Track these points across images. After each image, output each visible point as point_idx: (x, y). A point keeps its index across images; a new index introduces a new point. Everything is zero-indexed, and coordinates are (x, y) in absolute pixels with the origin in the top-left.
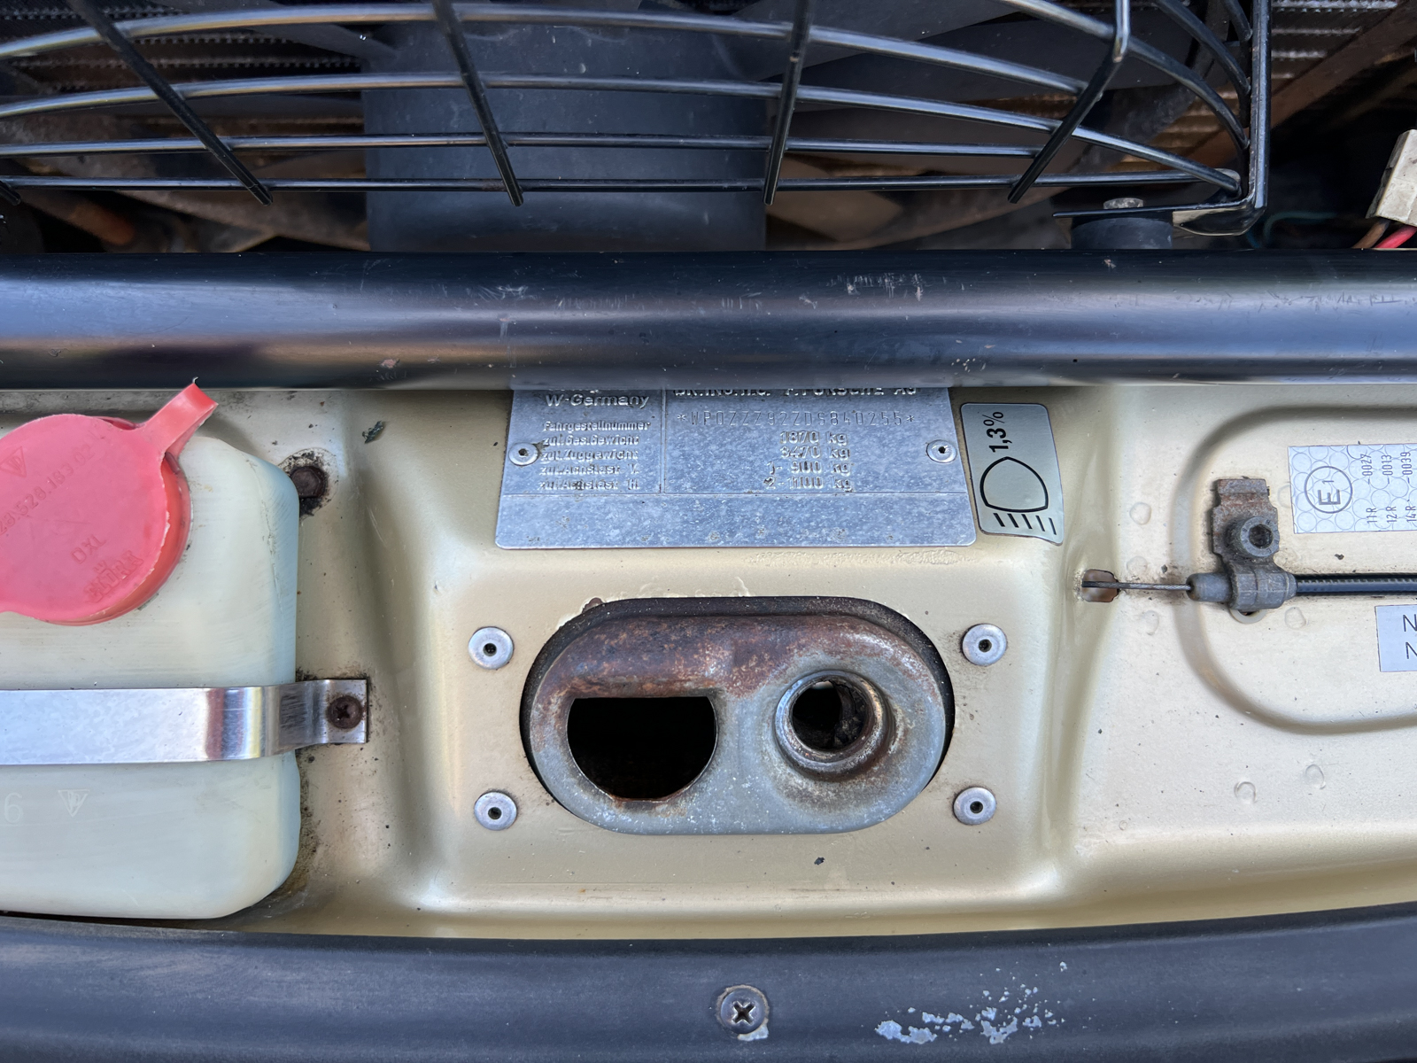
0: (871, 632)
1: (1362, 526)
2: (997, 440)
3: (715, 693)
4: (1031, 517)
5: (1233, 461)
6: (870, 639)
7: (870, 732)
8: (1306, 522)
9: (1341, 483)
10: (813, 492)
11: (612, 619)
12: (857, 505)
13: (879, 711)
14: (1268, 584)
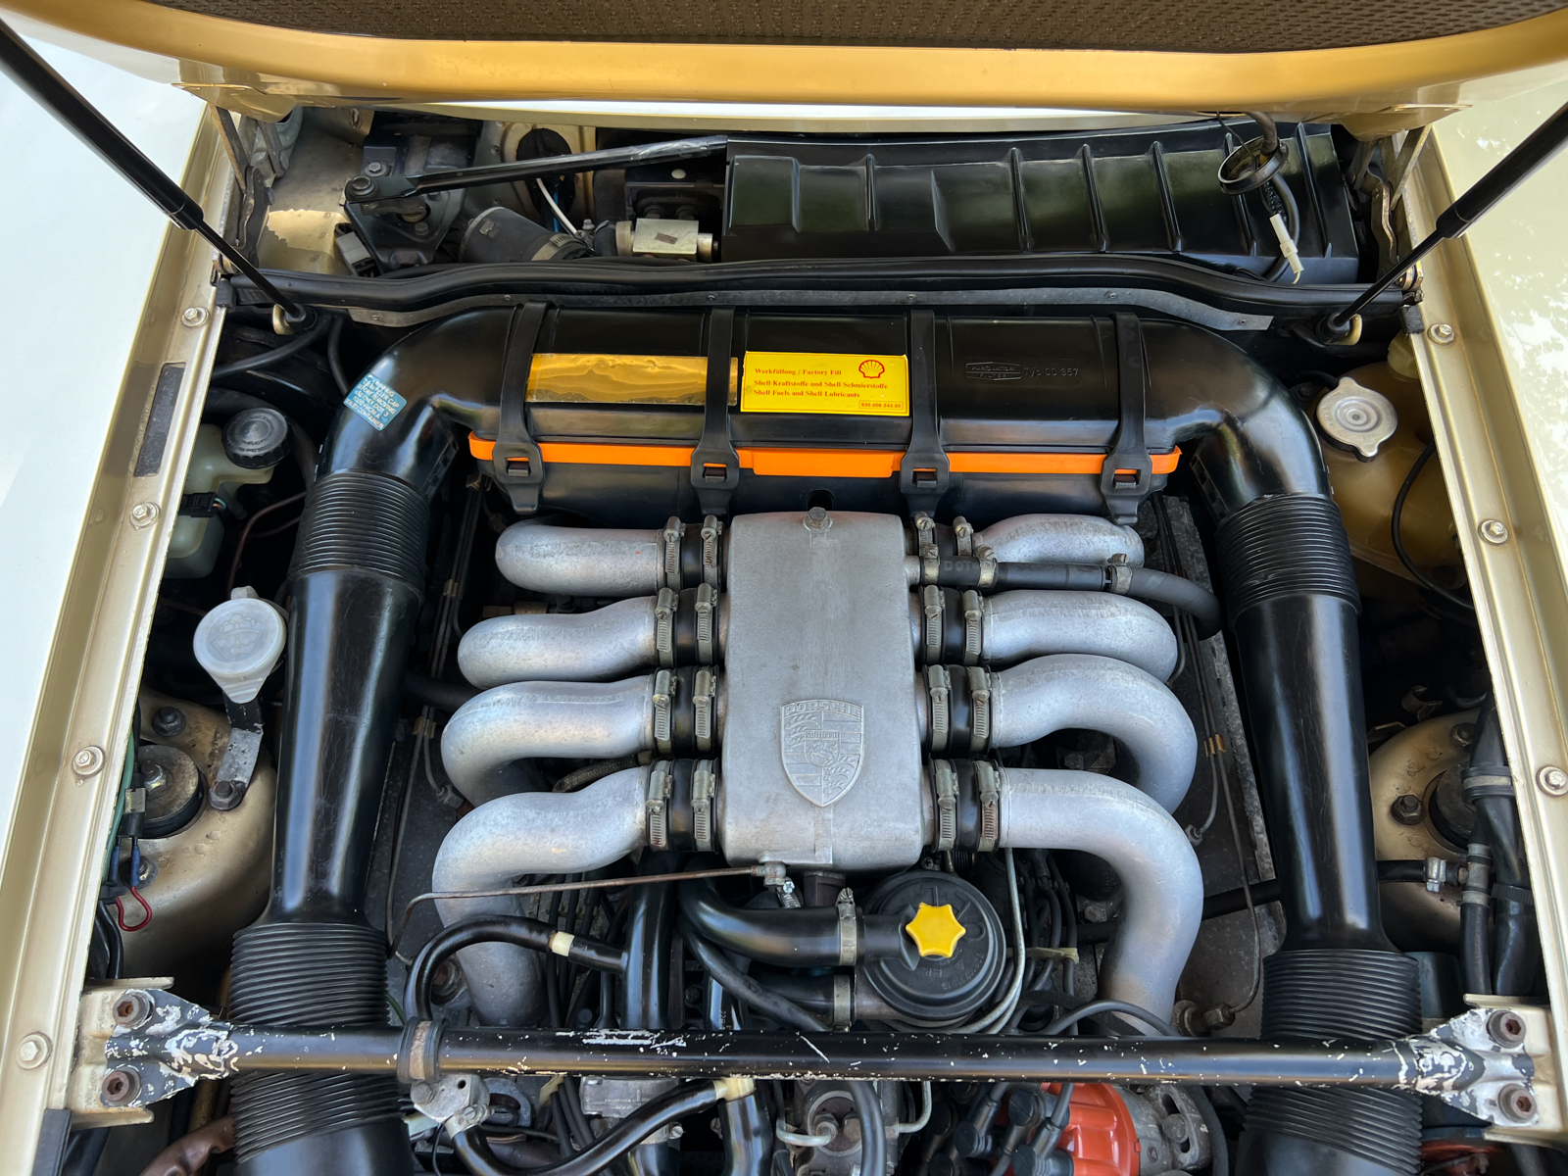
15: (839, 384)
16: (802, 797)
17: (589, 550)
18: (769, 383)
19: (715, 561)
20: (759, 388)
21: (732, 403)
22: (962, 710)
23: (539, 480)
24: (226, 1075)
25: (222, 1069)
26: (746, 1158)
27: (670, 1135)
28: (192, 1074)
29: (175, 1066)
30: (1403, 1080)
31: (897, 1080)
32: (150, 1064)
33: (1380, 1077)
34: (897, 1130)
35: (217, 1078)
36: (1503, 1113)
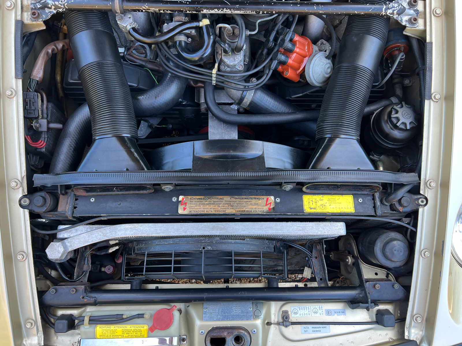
0: (242, 330)
1: (299, 316)
2: (256, 307)
3: (226, 337)
4: (259, 317)
5: (285, 308)
6: (242, 331)
7: (242, 342)
8: (293, 315)
9: (297, 311)
10: (236, 314)
11: (215, 329)
12: (241, 315)
13: (243, 339)
14: (288, 323)
24: (64, 10)
25: (63, 7)
26: (208, 41)
27: (188, 40)
28: (55, 9)
29: (50, 6)
30: (384, 11)
31: (249, 12)
32: (43, 10)
33: (378, 9)
34: (249, 33)
35: (62, 11)
36: (409, 23)
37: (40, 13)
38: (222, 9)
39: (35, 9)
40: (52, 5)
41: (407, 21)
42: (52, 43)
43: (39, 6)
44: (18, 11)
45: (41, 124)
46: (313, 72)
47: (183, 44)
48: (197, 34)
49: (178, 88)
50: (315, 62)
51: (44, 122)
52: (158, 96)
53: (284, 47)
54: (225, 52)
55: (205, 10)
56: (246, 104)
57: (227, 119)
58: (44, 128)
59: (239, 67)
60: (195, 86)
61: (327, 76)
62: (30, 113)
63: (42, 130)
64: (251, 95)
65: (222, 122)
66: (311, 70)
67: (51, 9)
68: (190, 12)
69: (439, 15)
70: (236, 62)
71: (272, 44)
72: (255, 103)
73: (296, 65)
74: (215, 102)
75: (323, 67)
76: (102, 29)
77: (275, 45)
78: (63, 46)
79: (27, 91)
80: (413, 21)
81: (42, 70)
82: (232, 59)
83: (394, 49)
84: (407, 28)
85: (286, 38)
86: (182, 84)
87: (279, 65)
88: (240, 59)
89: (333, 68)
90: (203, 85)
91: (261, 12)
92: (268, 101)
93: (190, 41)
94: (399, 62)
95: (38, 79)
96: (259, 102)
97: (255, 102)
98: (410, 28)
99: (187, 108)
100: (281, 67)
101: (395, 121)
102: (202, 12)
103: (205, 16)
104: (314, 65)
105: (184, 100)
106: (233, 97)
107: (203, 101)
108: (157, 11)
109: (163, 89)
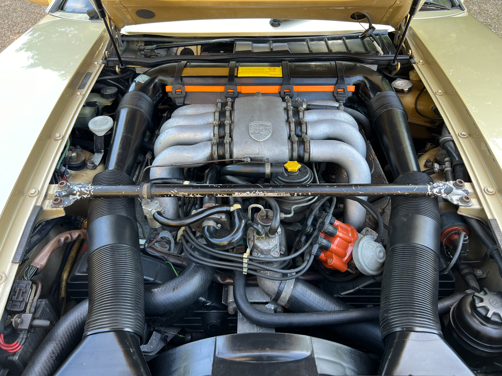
15: (264, 71)
16: (255, 140)
17: (197, 106)
18: (245, 71)
19: (231, 106)
20: (242, 72)
21: (236, 75)
22: (299, 128)
23: (184, 96)
24: (89, 196)
25: (88, 193)
26: (240, 224)
27: (217, 226)
28: (79, 195)
29: (75, 192)
30: (429, 190)
31: (283, 194)
32: (67, 198)
33: (422, 189)
34: (284, 216)
35: (86, 197)
36: (461, 202)
37: (63, 200)
38: (254, 192)
39: (60, 196)
40: (77, 191)
41: (458, 200)
42: (68, 232)
43: (63, 194)
44: (40, 198)
45: (24, 319)
46: (363, 256)
47: (212, 229)
48: (227, 220)
49: (202, 279)
50: (363, 245)
51: (28, 317)
52: (177, 288)
53: (324, 230)
54: (258, 233)
55: (237, 193)
56: (284, 300)
57: (261, 319)
58: (26, 326)
59: (275, 254)
60: (222, 282)
61: (381, 261)
62: (15, 305)
63: (23, 328)
64: (291, 288)
65: (255, 325)
66: (359, 254)
67: (76, 195)
68: (221, 196)
69: (493, 193)
70: (271, 247)
71: (311, 229)
72: (296, 298)
73: (340, 250)
74: (247, 300)
75: (374, 250)
76: (125, 215)
77: (314, 230)
78: (79, 235)
79: (21, 280)
80: (465, 199)
81: (47, 257)
82: (265, 243)
83: (452, 233)
84: (460, 207)
85: (325, 221)
86: (207, 275)
87: (321, 252)
88: (275, 243)
89: (387, 252)
90: (232, 281)
91: (296, 194)
92: (312, 296)
93: (219, 226)
94: (463, 244)
95: (38, 267)
96: (301, 296)
97: (296, 296)
98: (464, 207)
99: (211, 311)
100: (323, 255)
101: (483, 312)
102: (233, 196)
103: (236, 201)
104: (363, 248)
105: (209, 300)
106: (268, 291)
107: (231, 300)
108: (186, 195)
109: (185, 280)
